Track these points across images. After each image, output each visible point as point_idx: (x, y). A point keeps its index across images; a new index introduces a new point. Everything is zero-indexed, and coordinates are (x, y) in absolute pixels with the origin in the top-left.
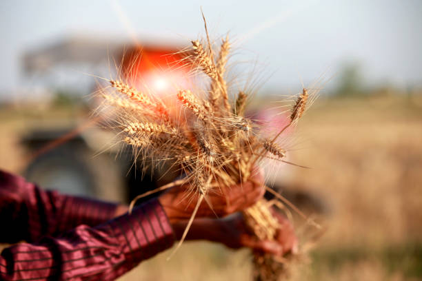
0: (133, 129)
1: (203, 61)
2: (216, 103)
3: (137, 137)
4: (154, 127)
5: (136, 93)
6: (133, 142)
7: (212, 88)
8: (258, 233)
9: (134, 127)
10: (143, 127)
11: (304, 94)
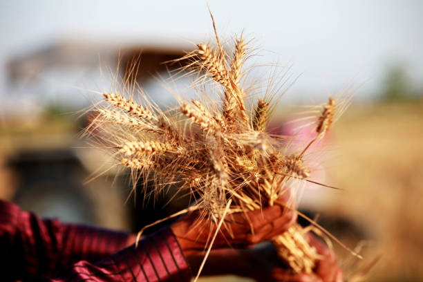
0: (131, 150)
1: (212, 66)
2: (231, 115)
3: (136, 158)
4: (157, 145)
5: (134, 107)
6: (131, 164)
7: (227, 96)
8: (293, 265)
9: (131, 147)
10: (143, 147)
11: (330, 103)
